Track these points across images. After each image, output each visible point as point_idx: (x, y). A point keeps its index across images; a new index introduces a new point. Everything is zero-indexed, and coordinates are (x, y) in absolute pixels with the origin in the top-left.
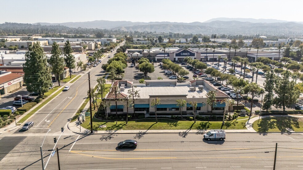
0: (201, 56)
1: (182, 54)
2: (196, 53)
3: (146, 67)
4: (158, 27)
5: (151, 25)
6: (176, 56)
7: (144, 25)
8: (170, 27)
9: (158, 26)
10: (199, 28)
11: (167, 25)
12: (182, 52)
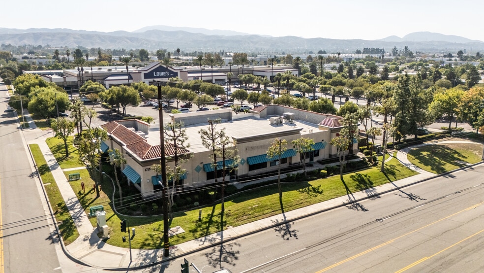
0: (189, 77)
1: (156, 74)
2: (179, 72)
3: (126, 95)
4: (50, 38)
5: (34, 34)
6: (145, 78)
7: (18, 33)
8: (74, 38)
9: (48, 36)
10: (128, 41)
11: (68, 34)
12: (157, 70)
